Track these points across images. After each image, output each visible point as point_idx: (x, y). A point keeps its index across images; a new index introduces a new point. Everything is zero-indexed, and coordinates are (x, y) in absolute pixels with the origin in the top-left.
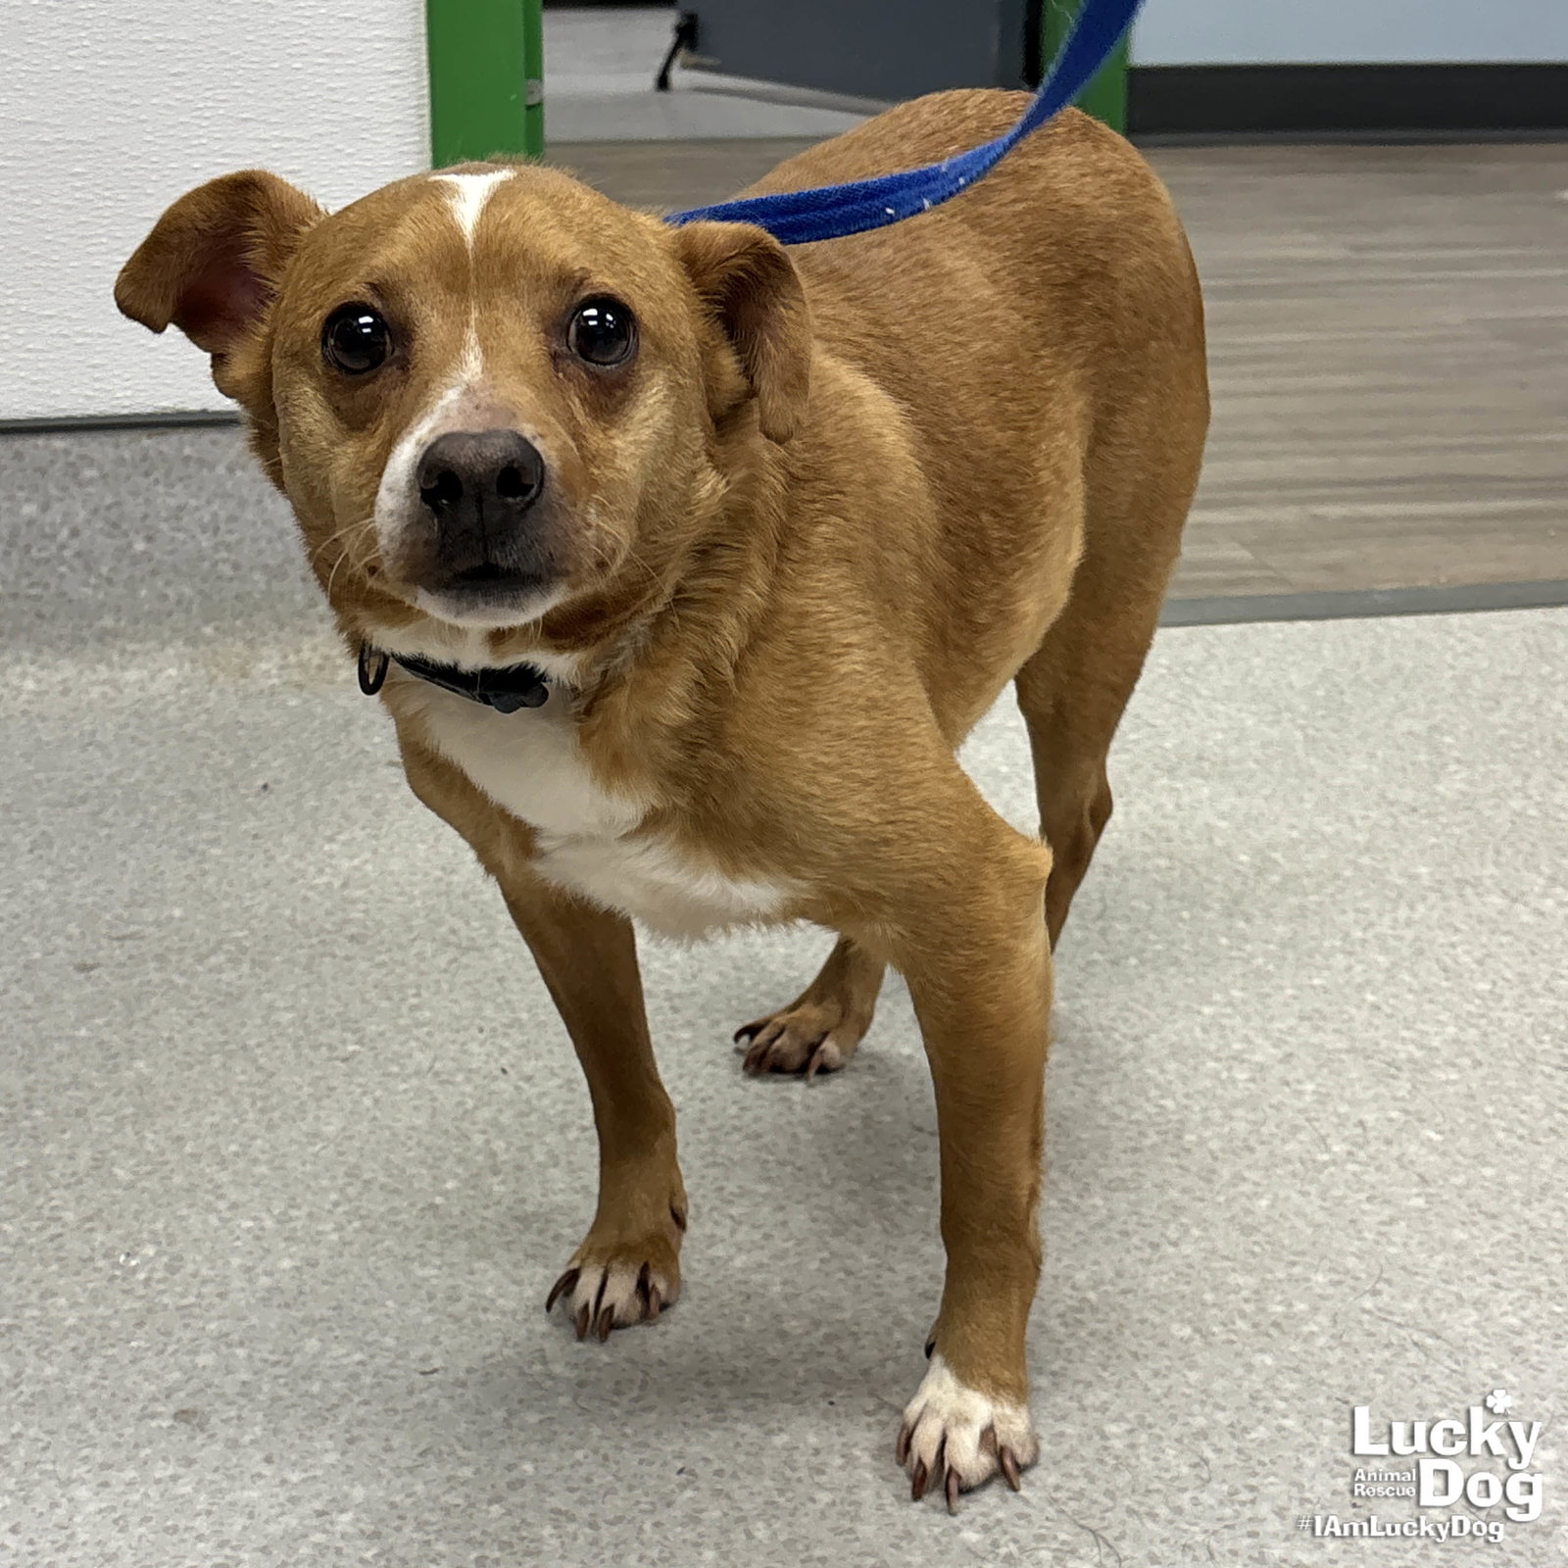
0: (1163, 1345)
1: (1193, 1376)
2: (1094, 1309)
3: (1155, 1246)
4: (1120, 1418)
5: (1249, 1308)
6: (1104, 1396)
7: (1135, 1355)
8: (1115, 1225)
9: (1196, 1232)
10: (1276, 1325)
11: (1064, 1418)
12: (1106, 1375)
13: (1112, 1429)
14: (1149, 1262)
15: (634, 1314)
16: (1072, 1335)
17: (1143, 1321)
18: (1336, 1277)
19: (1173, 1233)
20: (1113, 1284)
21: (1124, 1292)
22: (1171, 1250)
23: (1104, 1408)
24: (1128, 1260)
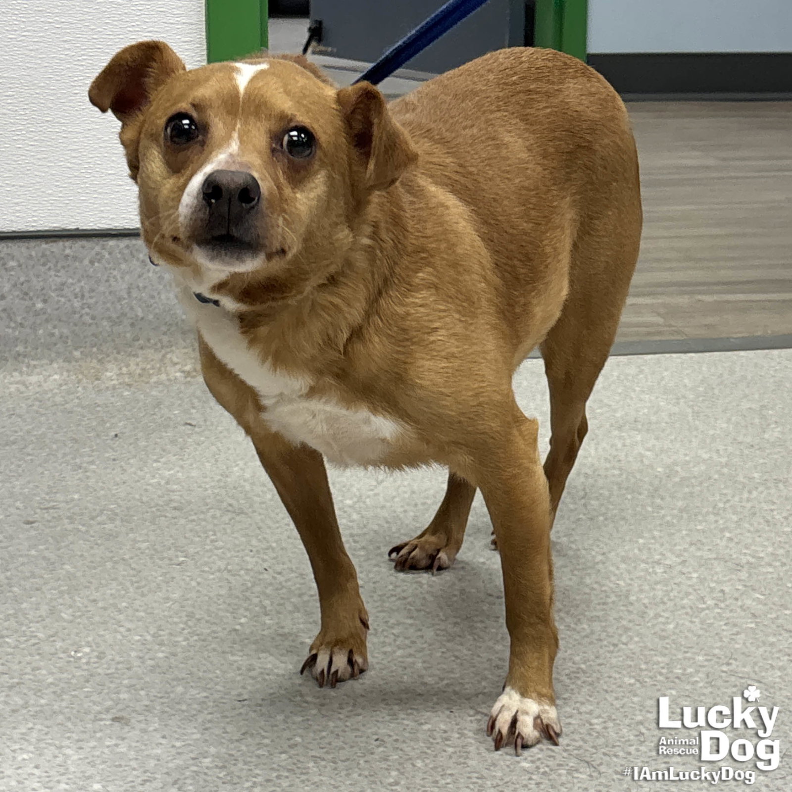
0: (620, 686)
1: (636, 699)
2: (584, 672)
3: (615, 645)
4: (599, 717)
5: (664, 671)
6: (591, 708)
7: (606, 691)
8: (595, 637)
9: (636, 639)
10: (678, 678)
11: (571, 717)
12: (591, 699)
13: (595, 721)
14: (612, 652)
15: (347, 675)
16: (573, 683)
17: (610, 677)
18: (709, 658)
19: (624, 639)
20: (594, 661)
21: (600, 665)
22: (624, 647)
23: (590, 713)
24: (601, 651)
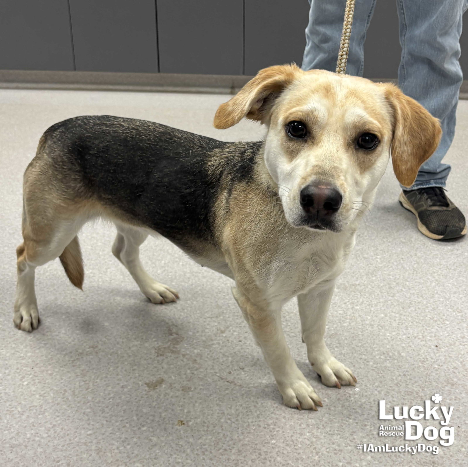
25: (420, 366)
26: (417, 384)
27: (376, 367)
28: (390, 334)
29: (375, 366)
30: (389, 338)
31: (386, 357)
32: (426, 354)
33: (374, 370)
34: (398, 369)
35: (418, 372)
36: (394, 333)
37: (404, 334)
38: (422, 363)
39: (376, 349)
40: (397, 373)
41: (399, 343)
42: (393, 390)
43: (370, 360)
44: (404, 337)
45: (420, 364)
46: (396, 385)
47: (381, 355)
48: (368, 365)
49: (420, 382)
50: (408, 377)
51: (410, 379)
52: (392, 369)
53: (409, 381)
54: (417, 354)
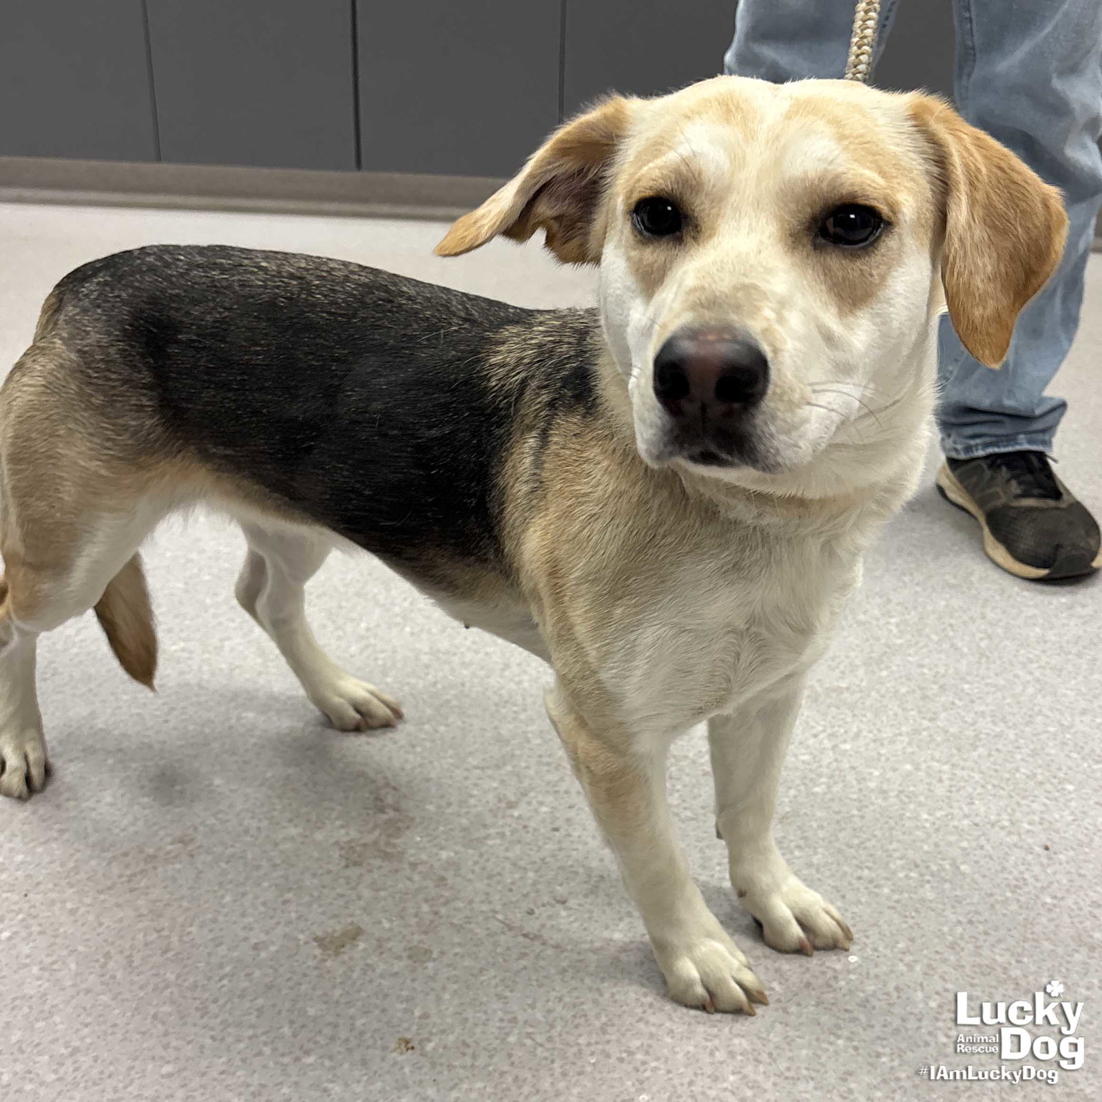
25: (1007, 899)
26: (1002, 946)
27: (898, 901)
28: (930, 814)
29: (896, 897)
30: (927, 825)
31: (922, 875)
32: (1022, 868)
33: (893, 908)
34: (953, 907)
35: (1004, 915)
36: (939, 814)
37: (966, 816)
38: (1013, 892)
39: (897, 854)
40: (953, 918)
41: (952, 838)
42: (945, 961)
43: (882, 882)
44: (966, 822)
45: (1009, 894)
46: (952, 946)
47: (910, 870)
48: (877, 895)
49: (1011, 942)
50: (981, 927)
51: (986, 933)
52: (940, 906)
53: (982, 938)
54: (999, 868)
